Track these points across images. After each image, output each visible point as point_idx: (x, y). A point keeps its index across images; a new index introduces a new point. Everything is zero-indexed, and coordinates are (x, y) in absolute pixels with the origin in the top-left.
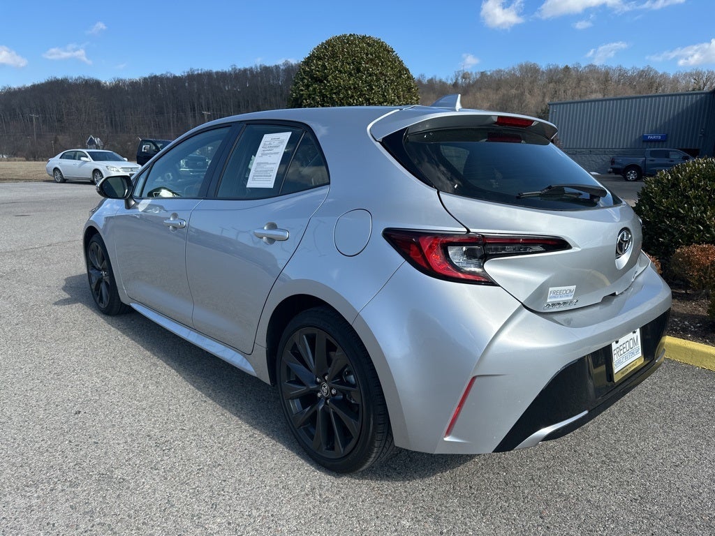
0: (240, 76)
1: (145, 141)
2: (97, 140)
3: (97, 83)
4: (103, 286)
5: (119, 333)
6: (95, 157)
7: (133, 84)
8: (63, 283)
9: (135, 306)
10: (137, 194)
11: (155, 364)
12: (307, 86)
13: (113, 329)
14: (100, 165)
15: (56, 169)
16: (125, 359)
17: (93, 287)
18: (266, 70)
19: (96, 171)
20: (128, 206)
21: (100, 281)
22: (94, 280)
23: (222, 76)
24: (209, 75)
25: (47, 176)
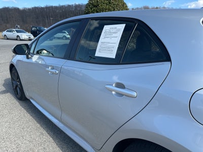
0: (61, 8)
1: (33, 27)
2: (19, 26)
3: (18, 9)
4: (18, 88)
5: (25, 111)
6: (17, 31)
7: (29, 9)
8: (3, 82)
9: (32, 101)
10: (32, 51)
11: (42, 134)
12: (91, 8)
13: (23, 109)
14: (19, 34)
15: (5, 35)
16: (28, 130)
17: (14, 87)
18: (69, 6)
19: (18, 36)
20: (28, 58)
21: (17, 86)
22: (15, 86)
23: (56, 7)
24: (52, 7)
25: (2, 37)
